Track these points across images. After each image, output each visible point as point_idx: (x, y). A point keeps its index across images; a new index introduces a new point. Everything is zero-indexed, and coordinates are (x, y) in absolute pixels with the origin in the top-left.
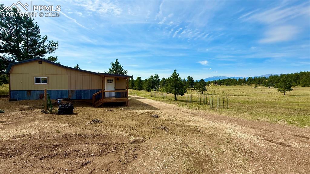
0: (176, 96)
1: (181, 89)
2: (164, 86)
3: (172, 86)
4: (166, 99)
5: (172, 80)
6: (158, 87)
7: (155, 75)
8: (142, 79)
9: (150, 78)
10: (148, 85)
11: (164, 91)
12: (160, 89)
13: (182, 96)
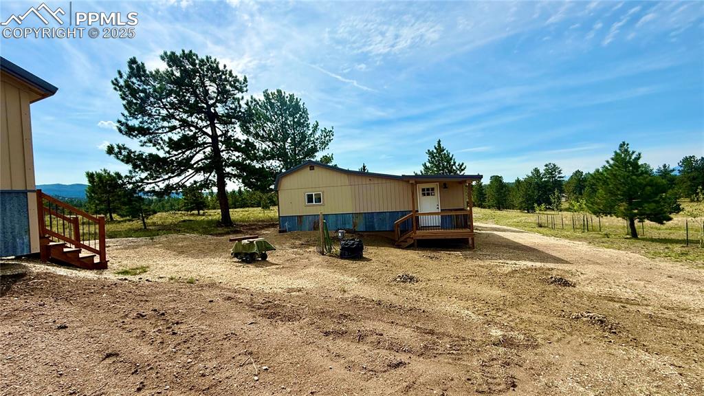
0: (632, 225)
1: (657, 202)
2: (581, 194)
3: (612, 193)
4: (593, 234)
5: (614, 175)
6: (559, 199)
7: (546, 166)
8: (505, 180)
9: (530, 175)
10: (526, 194)
11: (582, 209)
12: (565, 205)
13: (662, 224)
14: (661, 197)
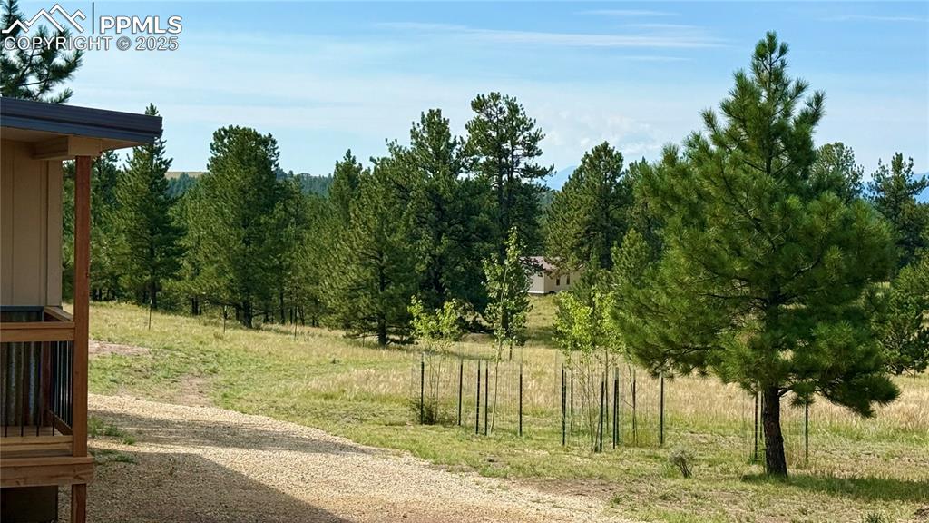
0: (771, 415)
1: (857, 318)
2: (606, 262)
3: (713, 268)
5: (729, 185)
6: (518, 279)
7: (479, 105)
9: (407, 143)
10: (382, 246)
11: (598, 338)
12: (541, 314)
13: (866, 413)
14: (871, 298)
